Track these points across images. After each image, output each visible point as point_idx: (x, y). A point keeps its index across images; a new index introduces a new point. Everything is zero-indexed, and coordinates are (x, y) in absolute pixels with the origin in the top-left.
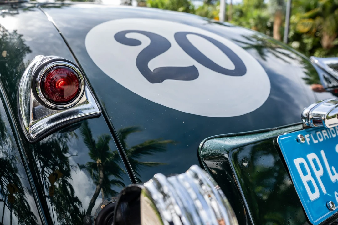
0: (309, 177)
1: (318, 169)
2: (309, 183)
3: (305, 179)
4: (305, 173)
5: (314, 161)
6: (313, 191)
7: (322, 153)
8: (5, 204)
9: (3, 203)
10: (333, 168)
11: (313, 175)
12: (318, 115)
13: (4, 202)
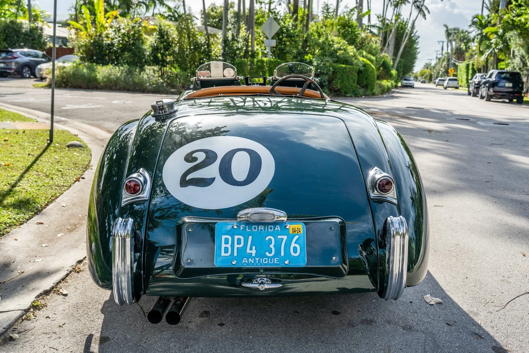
0: (229, 245)
1: (239, 244)
2: (226, 248)
3: (223, 246)
4: (227, 243)
6: (226, 252)
11: (233, 245)
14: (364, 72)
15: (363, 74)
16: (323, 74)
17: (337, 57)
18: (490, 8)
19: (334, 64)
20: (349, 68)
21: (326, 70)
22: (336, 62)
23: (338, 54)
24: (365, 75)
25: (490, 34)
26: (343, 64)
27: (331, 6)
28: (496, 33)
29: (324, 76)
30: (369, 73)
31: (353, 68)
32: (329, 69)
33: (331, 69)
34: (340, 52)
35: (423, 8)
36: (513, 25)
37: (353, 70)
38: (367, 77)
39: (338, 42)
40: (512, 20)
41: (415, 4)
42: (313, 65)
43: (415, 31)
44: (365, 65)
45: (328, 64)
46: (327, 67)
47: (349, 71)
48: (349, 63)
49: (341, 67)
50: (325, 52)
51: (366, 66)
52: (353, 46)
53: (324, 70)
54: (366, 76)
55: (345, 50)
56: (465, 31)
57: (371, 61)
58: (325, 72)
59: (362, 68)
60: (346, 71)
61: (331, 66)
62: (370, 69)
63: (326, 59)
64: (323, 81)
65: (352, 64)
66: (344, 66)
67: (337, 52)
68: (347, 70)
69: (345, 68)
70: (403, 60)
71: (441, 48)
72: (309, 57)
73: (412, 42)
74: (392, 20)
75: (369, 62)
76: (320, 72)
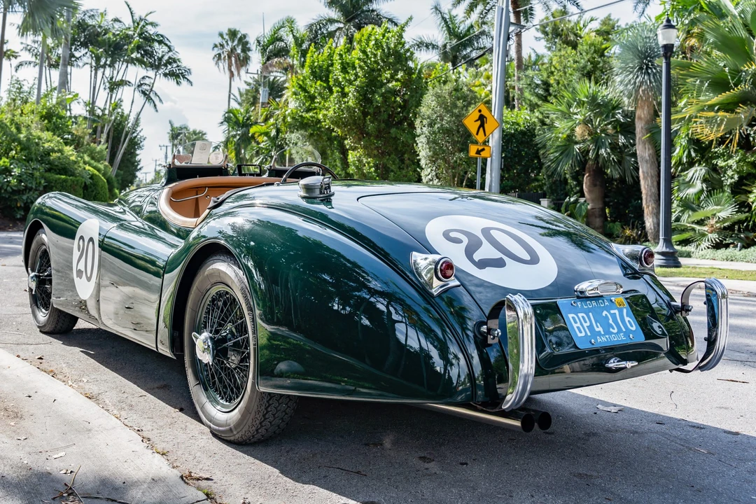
0: (579, 325)
1: (586, 322)
2: (578, 327)
3: (575, 326)
4: (576, 322)
5: (583, 317)
6: (581, 332)
7: (590, 314)
8: (406, 325)
9: (404, 325)
10: (598, 324)
11: (581, 324)
12: (582, 289)
13: (406, 323)
14: (91, 187)
15: (90, 190)
16: (31, 189)
17: (50, 163)
18: (240, 100)
19: (48, 175)
20: (71, 180)
21: (34, 183)
22: (49, 170)
23: (52, 158)
24: (93, 191)
25: (259, 136)
26: (61, 174)
27: (25, 83)
28: (267, 134)
29: (31, 193)
30: (100, 190)
31: (77, 181)
32: (40, 183)
33: (43, 181)
34: (54, 156)
35: (152, 95)
36: (301, 123)
37: (77, 184)
38: (95, 196)
39: (49, 140)
40: (301, 116)
41: (140, 89)
42: (11, 175)
43: (139, 129)
44: (92, 177)
45: (37, 174)
46: (36, 178)
47: (71, 186)
48: (70, 173)
49: (60, 179)
50: (31, 153)
51: (94, 177)
52: (72, 147)
53: (31, 183)
54: (94, 193)
55: (60, 151)
56: (197, 131)
57: (99, 170)
58: (34, 187)
59: (89, 182)
60: (67, 186)
61: (42, 177)
62: (100, 184)
63: (33, 165)
64: (29, 201)
65: (73, 174)
66: (63, 177)
67: (49, 154)
68: (69, 184)
69: (65, 181)
70: (122, 172)
71: (164, 156)
72: (4, 162)
73: (134, 145)
74: (105, 109)
75: (96, 172)
76: (26, 187)
